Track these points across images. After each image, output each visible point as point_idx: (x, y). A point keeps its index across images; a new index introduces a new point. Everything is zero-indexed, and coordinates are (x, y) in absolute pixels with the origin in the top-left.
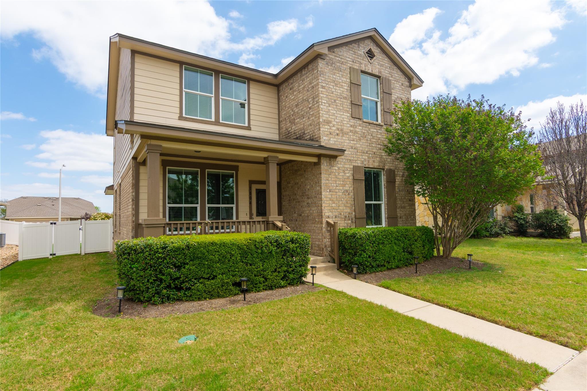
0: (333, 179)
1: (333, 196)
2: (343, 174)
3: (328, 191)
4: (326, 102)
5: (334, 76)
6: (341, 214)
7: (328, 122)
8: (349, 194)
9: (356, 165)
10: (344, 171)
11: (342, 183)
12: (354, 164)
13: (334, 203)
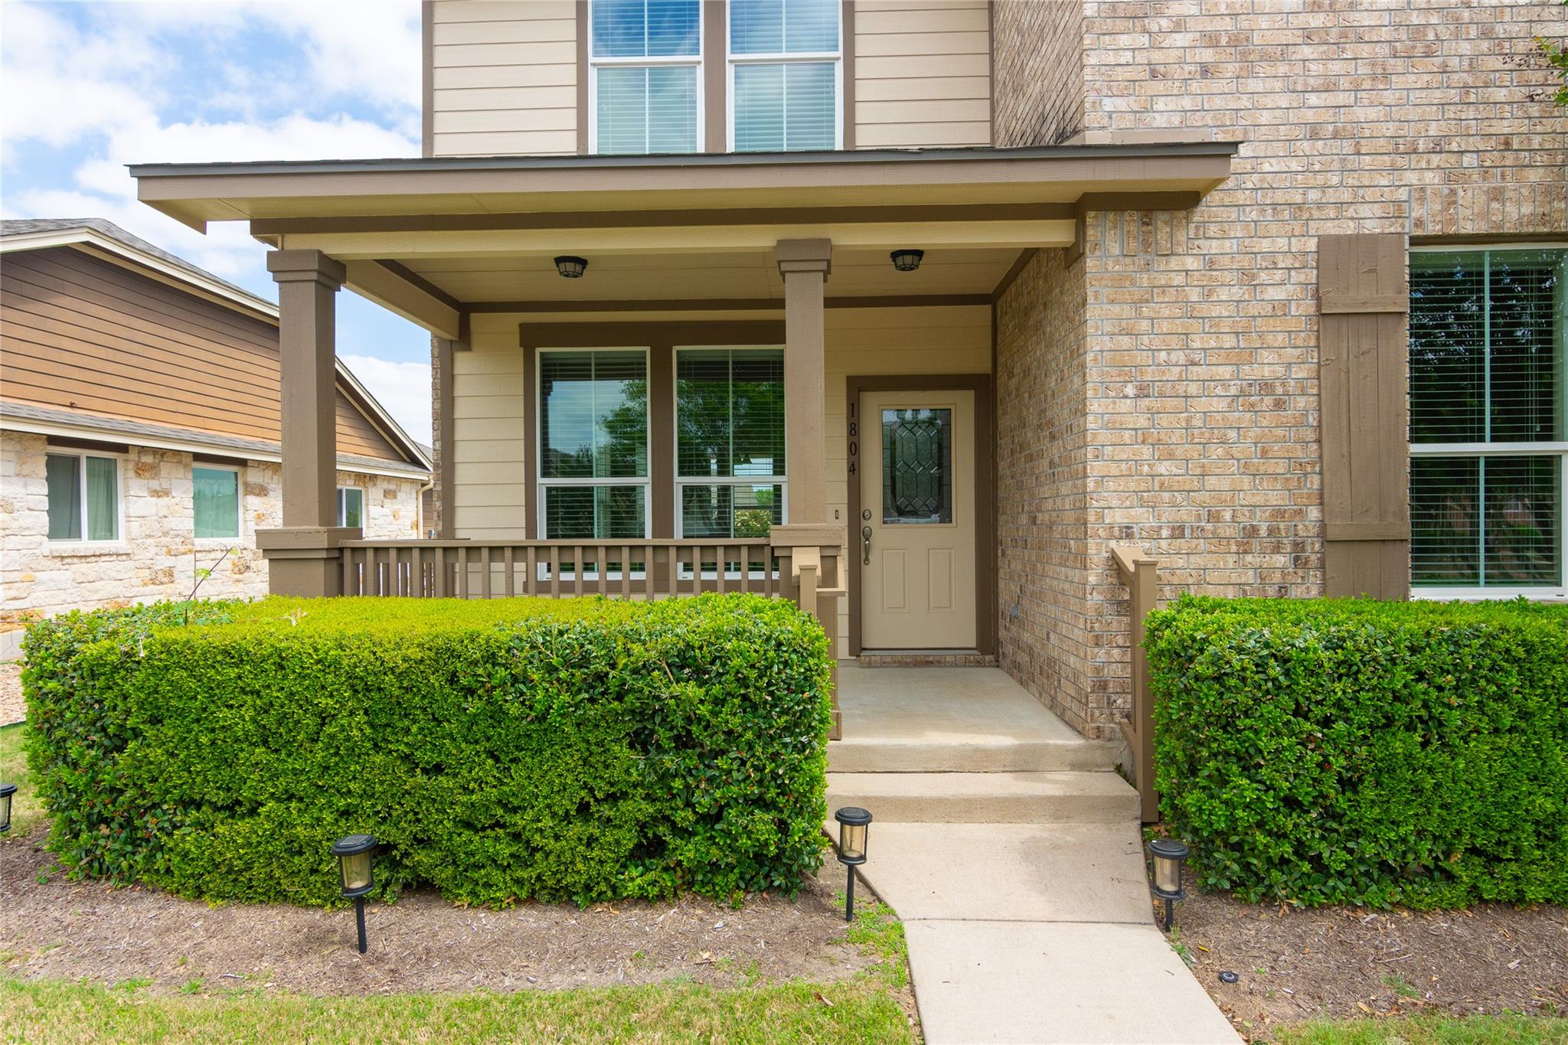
0: (1165, 327)
1: (1164, 420)
2: (1237, 292)
3: (1130, 390)
6: (1214, 517)
7: (1139, 14)
8: (1279, 405)
9: (1349, 228)
10: (1247, 277)
11: (1229, 341)
12: (1331, 229)
13: (1171, 457)
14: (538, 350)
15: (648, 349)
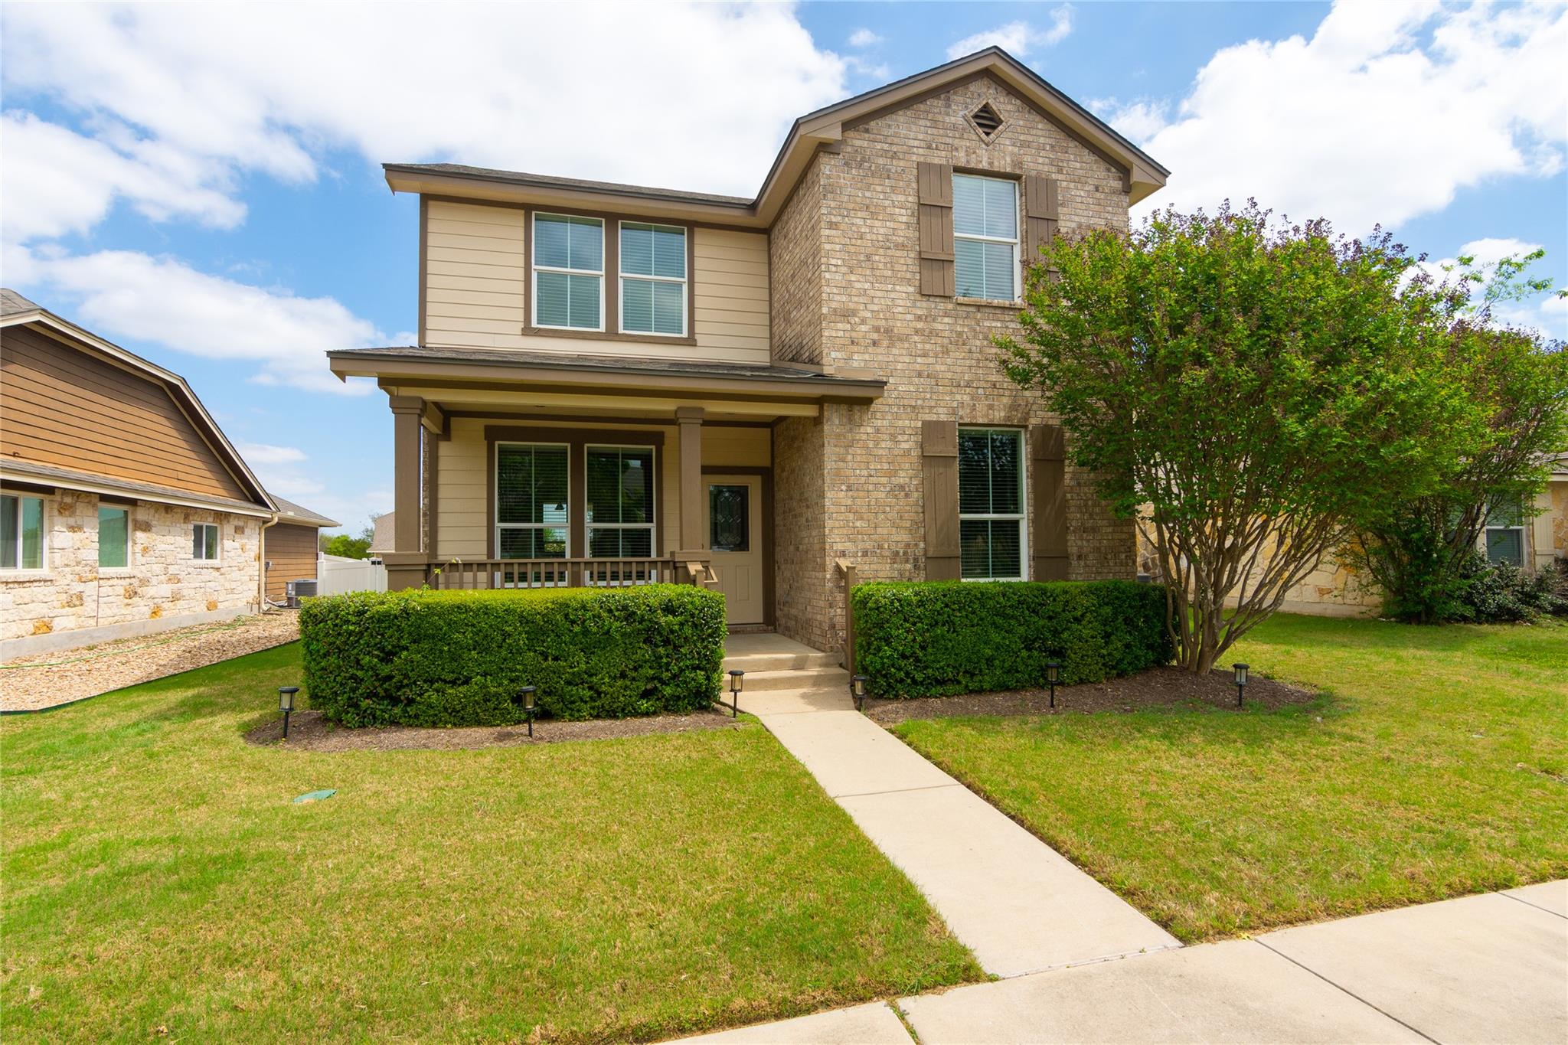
0: (859, 458)
1: (859, 502)
2: (889, 444)
3: (844, 488)
4: (840, 262)
5: (868, 194)
6: (880, 547)
7: (846, 314)
8: (907, 496)
9: (934, 418)
10: (893, 437)
11: (886, 466)
12: (927, 418)
13: (862, 519)
14: (497, 443)
15: (569, 445)
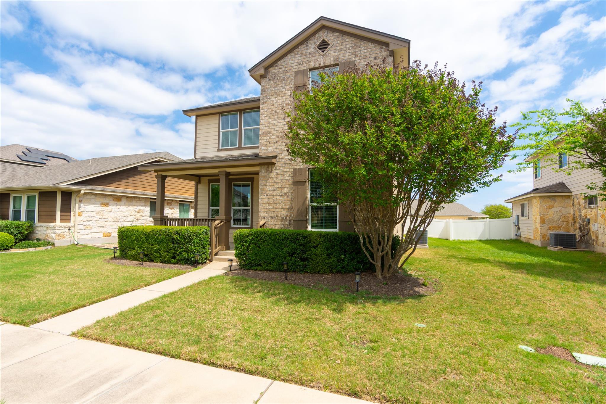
0: (271, 184)
1: (270, 200)
2: (281, 178)
3: (265, 195)
4: (266, 115)
5: (276, 89)
6: (277, 216)
7: (267, 133)
8: (287, 197)
9: (298, 167)
10: (283, 176)
11: (280, 186)
12: (296, 167)
13: (271, 206)
14: (211, 184)
